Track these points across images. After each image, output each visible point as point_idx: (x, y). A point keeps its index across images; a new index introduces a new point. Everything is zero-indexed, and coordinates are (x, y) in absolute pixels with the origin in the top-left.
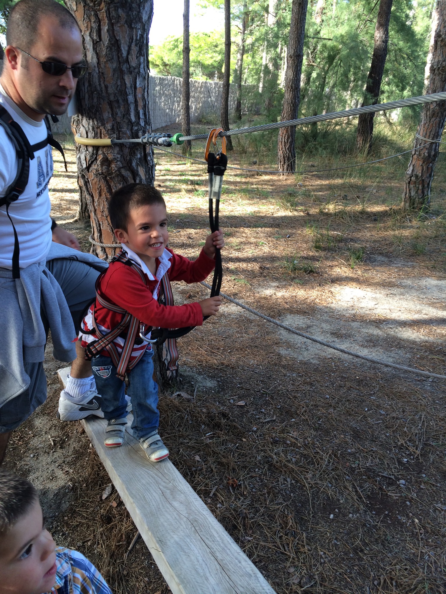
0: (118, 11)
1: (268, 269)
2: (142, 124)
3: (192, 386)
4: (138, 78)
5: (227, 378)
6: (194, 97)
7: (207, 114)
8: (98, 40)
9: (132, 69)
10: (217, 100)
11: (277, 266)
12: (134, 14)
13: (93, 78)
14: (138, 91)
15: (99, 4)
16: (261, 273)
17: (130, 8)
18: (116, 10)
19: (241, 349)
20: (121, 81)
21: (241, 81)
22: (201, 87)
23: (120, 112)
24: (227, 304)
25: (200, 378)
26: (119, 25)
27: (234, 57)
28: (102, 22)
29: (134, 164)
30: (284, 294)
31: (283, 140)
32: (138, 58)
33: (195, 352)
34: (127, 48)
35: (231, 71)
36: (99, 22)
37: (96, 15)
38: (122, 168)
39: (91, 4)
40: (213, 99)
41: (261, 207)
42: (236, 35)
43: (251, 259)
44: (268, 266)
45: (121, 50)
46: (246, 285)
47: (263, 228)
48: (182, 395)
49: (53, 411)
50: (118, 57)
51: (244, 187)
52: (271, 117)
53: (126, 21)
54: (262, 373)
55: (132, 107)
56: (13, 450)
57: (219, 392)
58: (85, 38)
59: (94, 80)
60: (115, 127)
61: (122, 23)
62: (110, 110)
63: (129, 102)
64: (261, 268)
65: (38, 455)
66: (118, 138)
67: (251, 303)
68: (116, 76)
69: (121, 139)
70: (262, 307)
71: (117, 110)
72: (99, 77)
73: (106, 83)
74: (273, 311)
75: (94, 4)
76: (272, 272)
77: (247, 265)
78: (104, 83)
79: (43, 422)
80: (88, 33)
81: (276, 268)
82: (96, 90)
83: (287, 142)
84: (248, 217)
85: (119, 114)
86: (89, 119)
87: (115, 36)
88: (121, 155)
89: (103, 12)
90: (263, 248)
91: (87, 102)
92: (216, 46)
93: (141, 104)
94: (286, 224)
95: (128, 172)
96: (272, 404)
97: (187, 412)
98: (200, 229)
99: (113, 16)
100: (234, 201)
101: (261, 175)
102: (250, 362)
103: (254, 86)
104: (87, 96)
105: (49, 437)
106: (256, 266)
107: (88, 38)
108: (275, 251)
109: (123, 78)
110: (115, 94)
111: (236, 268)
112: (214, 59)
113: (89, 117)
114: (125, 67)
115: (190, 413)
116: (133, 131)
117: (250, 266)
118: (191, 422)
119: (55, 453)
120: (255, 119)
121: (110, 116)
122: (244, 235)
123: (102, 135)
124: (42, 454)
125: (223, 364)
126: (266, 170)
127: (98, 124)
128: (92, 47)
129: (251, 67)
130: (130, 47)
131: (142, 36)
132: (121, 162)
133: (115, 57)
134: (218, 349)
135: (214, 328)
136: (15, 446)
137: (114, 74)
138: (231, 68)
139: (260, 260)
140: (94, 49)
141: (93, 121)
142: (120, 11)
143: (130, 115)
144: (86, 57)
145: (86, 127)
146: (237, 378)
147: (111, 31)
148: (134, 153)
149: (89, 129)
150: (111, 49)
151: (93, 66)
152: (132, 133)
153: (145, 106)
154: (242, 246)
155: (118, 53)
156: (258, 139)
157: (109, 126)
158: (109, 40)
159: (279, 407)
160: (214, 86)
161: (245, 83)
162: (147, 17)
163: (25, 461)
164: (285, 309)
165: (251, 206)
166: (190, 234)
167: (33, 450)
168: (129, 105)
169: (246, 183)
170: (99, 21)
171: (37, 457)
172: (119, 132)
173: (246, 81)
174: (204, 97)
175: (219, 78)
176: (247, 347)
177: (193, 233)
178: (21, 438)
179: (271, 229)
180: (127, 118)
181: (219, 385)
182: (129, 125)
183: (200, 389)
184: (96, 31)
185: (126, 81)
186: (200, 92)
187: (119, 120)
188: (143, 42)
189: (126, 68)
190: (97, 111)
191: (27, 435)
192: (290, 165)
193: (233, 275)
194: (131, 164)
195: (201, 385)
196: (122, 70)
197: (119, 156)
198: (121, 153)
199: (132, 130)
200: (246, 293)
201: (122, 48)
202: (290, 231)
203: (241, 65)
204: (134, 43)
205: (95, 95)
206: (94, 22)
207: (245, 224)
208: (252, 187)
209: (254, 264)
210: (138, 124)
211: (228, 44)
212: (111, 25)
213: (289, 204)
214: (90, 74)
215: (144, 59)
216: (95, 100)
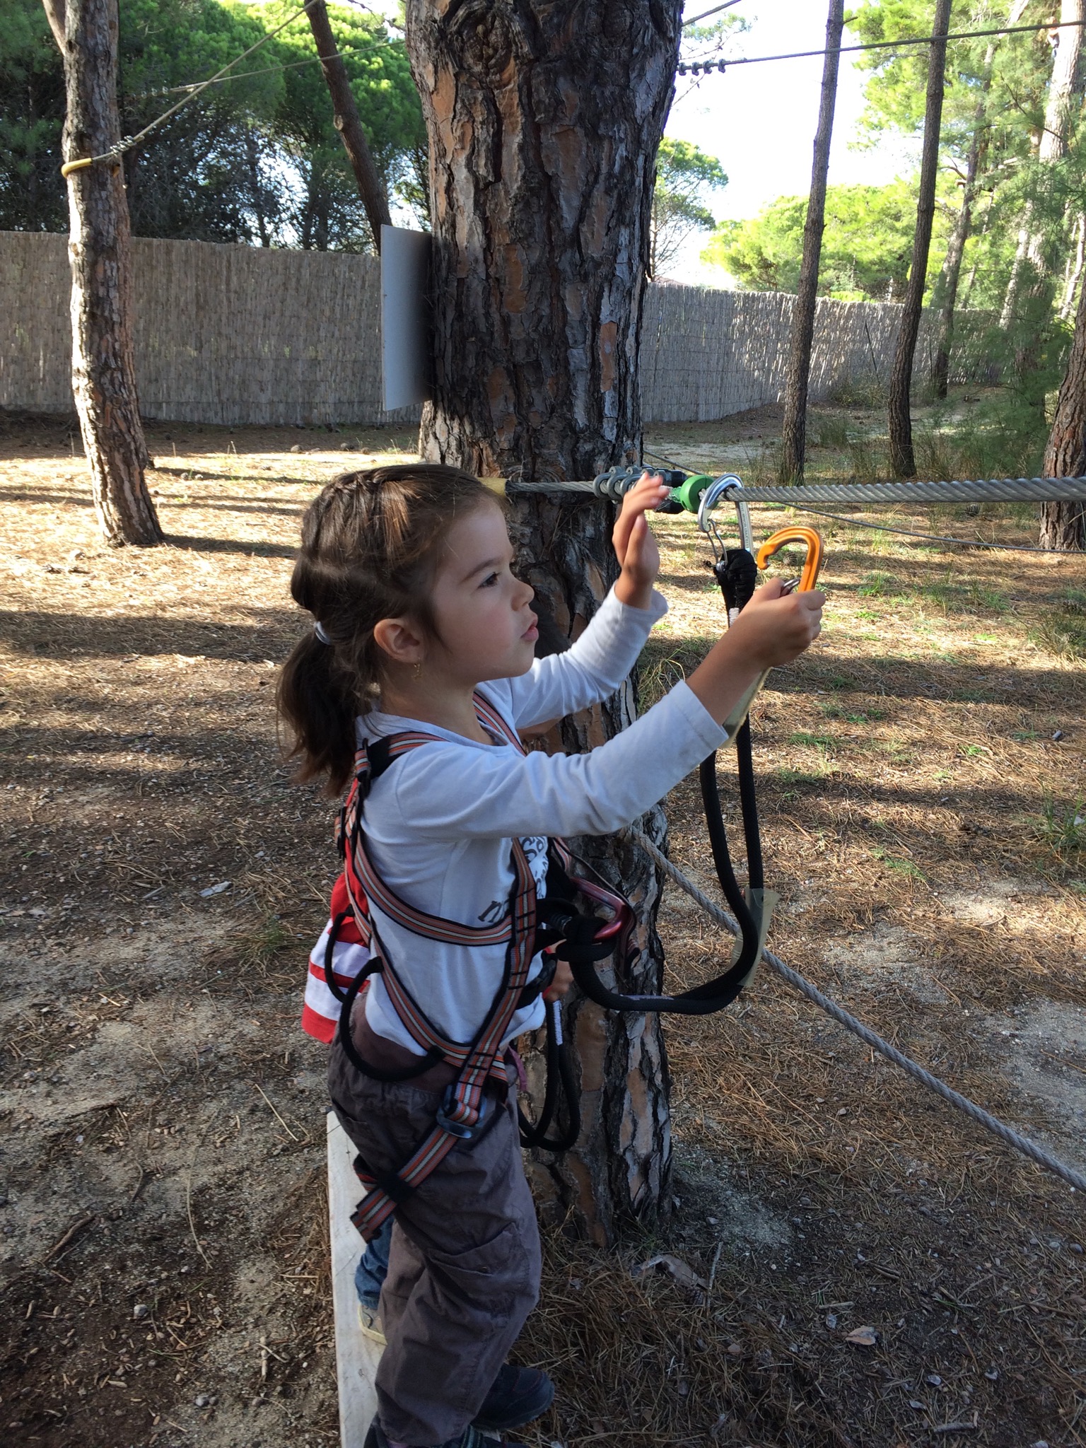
0: (555, 84)
1: (988, 833)
2: (610, 433)
3: (708, 1231)
4: (606, 294)
5: (826, 1221)
6: (827, 341)
7: (858, 381)
8: (490, 179)
9: (588, 266)
10: (885, 348)
11: (1016, 829)
12: (607, 93)
13: (468, 296)
14: (603, 333)
15: (501, 68)
16: (966, 847)
17: (597, 76)
18: (551, 83)
19: (882, 1111)
20: (551, 305)
21: (953, 302)
22: (847, 318)
23: (540, 398)
24: (850, 939)
25: (737, 1204)
26: (557, 130)
27: (941, 244)
28: (506, 122)
29: (572, 556)
30: (1033, 924)
31: (1061, 458)
32: (612, 234)
33: (736, 1099)
34: (576, 203)
35: (928, 277)
36: (499, 121)
37: (490, 102)
38: (534, 566)
39: (478, 68)
40: (876, 345)
41: (980, 638)
42: (951, 190)
43: (939, 796)
44: (988, 825)
45: (558, 207)
46: (914, 880)
47: (983, 705)
48: (672, 1268)
49: (291, 1246)
50: (549, 229)
51: (937, 577)
52: (1028, 395)
53: (581, 117)
54: (944, 1219)
55: (581, 384)
56: (157, 1366)
57: (792, 1273)
58: (455, 173)
59: (472, 300)
60: (523, 444)
61: (566, 122)
62: (510, 393)
63: (572, 368)
64: (965, 829)
65: (216, 1403)
66: (530, 478)
67: (926, 943)
68: (537, 286)
69: (537, 480)
70: (959, 962)
71: (534, 392)
72: (487, 293)
73: (505, 310)
74: (994, 983)
75: (487, 68)
76: (1000, 846)
77: (925, 816)
78: (499, 309)
79: (259, 1278)
80: (462, 159)
81: (1013, 834)
82: (475, 332)
83: (1072, 463)
84: (941, 667)
85: (539, 405)
86: (452, 419)
87: (541, 166)
88: (535, 529)
89: (511, 91)
90: (977, 767)
91: (448, 368)
92: (897, 218)
93: (610, 372)
94: (1052, 697)
95: (552, 579)
96: (968, 1357)
97: (678, 1346)
98: (799, 692)
99: (540, 102)
100: (902, 618)
101: (987, 548)
102: (907, 1164)
103: (988, 314)
104: (450, 348)
105: (263, 1340)
106: (948, 822)
107: (462, 174)
108: (1012, 778)
109: (558, 294)
110: (530, 344)
111: (891, 824)
112: (889, 246)
113: (452, 413)
114: (565, 261)
115: (687, 1352)
116: (578, 457)
117: (933, 818)
118: (684, 1392)
119: (262, 1410)
120: (981, 396)
121: (512, 409)
122: (923, 720)
123: (485, 467)
124: (230, 1400)
125: (817, 1159)
126: (1002, 535)
127: (473, 432)
128: (471, 202)
129: (983, 267)
130: (586, 197)
131: (629, 163)
132: (532, 547)
133: (540, 231)
134: (808, 1097)
135: (804, 1017)
136: (167, 1351)
137: (530, 282)
138: (928, 269)
139: (965, 803)
140: (479, 206)
141: (461, 424)
142: (563, 85)
143: (571, 407)
144: (454, 233)
145: (442, 439)
146: (859, 1225)
147: (532, 149)
148: (576, 521)
149: (449, 447)
150: (527, 204)
151: (472, 258)
152: (574, 461)
153: (623, 380)
154: (915, 753)
155: (549, 219)
156: (986, 449)
157: (504, 441)
158: (524, 177)
159: (994, 1376)
160: (881, 313)
161: (965, 306)
162: (651, 103)
163: (177, 1416)
164: (1034, 978)
165: (951, 635)
166: (769, 705)
167: (208, 1380)
168: (569, 377)
169: (941, 567)
170: (497, 120)
171: (211, 1410)
172: (535, 457)
173: (966, 301)
174: (854, 341)
175: (898, 295)
176: (901, 1105)
177: (779, 705)
178: (189, 1326)
179: (1006, 708)
180: (563, 417)
181: (796, 1243)
182: (565, 437)
183: (733, 1248)
184: (488, 150)
185: (567, 304)
186: (844, 329)
187: (535, 421)
188: (633, 183)
189: (572, 264)
190: (472, 394)
191: (206, 1318)
192: (1076, 525)
193: (880, 842)
194: (562, 556)
195: (737, 1230)
196: (557, 269)
197: (527, 531)
198: (535, 523)
199: (573, 451)
200: (913, 908)
201: (563, 202)
202: (1064, 719)
203: (958, 262)
204: (601, 186)
205: (471, 348)
206: (482, 123)
207: (929, 688)
208: (961, 578)
209: (947, 813)
210: (597, 433)
211: (927, 209)
212: (533, 130)
213: (1065, 638)
214: (461, 281)
215: (632, 235)
216: (471, 362)
